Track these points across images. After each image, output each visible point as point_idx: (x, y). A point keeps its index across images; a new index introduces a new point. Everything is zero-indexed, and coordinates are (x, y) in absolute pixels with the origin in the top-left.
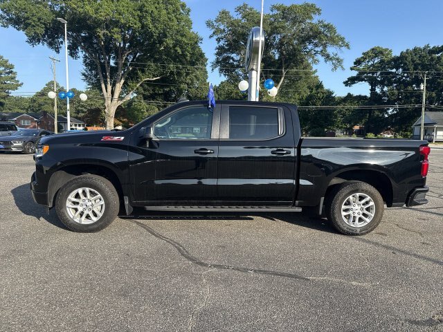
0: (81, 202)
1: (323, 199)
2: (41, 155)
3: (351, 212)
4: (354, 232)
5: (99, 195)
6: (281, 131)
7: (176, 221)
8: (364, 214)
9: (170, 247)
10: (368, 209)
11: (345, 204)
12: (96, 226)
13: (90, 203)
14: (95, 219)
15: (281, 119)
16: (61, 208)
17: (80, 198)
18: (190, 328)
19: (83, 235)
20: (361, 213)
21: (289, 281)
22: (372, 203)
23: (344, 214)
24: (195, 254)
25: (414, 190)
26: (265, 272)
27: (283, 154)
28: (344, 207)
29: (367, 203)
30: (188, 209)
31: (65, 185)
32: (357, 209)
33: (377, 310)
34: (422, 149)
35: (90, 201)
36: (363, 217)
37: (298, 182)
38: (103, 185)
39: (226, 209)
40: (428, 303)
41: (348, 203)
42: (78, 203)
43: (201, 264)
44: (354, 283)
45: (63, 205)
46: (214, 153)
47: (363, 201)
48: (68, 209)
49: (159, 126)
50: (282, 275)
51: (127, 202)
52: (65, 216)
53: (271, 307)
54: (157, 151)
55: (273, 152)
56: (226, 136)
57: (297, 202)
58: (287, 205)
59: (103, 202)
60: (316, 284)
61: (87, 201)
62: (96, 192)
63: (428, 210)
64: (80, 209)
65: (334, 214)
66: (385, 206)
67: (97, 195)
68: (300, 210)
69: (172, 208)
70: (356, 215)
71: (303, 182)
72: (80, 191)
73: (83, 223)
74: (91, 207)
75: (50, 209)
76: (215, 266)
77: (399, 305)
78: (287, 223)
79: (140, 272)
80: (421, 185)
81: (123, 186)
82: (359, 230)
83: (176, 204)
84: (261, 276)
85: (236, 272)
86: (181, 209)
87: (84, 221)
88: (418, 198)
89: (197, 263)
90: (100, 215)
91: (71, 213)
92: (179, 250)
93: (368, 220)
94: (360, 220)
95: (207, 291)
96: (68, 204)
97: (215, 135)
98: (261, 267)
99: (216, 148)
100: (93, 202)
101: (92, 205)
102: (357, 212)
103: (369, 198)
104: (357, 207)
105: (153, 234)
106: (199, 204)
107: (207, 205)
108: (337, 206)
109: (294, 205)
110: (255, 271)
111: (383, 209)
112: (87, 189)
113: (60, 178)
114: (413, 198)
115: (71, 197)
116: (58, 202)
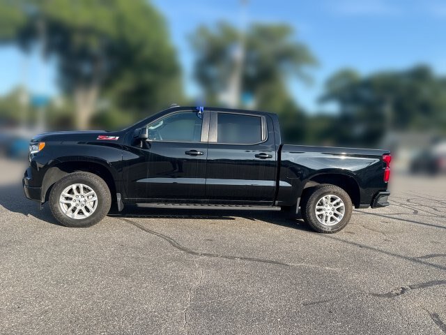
0: (74, 197)
1: (299, 199)
2: (37, 152)
3: (323, 212)
4: (326, 230)
5: (93, 192)
6: (264, 137)
7: (164, 220)
8: (335, 214)
9: (162, 240)
10: (338, 210)
11: (319, 205)
12: (88, 221)
13: (83, 199)
14: (87, 215)
15: (264, 127)
16: (55, 203)
17: (73, 194)
18: (189, 299)
19: (75, 230)
20: (333, 213)
21: (272, 266)
22: (342, 204)
23: (317, 213)
24: (185, 245)
25: (377, 193)
26: (250, 259)
27: (266, 158)
28: (317, 207)
29: (338, 204)
30: (177, 206)
31: (60, 181)
32: (328, 209)
33: (346, 287)
34: (384, 158)
35: (83, 196)
36: (334, 217)
37: (278, 184)
38: (97, 182)
39: (213, 207)
40: (388, 282)
41: (321, 204)
42: (71, 199)
43: (193, 253)
44: (327, 268)
45: (57, 200)
46: (203, 155)
47: (335, 202)
48: (61, 204)
49: (152, 128)
50: (265, 262)
51: (119, 199)
52: (58, 211)
53: (258, 285)
54: (150, 151)
55: (257, 156)
56: (214, 139)
57: (277, 202)
58: (268, 204)
59: (96, 198)
60: (295, 269)
61: (80, 197)
62: (90, 188)
63: (391, 216)
64: (73, 204)
65: (309, 213)
66: (354, 207)
67: (90, 191)
68: (279, 209)
69: (162, 206)
70: (328, 215)
71: (282, 184)
72: (74, 187)
73: (75, 218)
74: (84, 203)
75: (43, 203)
76: (205, 255)
77: (365, 283)
78: (266, 223)
79: (137, 259)
80: (383, 189)
81: (116, 183)
82: (330, 229)
83: (166, 202)
84: (247, 262)
85: (225, 259)
86: (170, 206)
87: (77, 216)
88: (381, 200)
89: (189, 252)
90: (93, 210)
91: (63, 208)
92: (170, 242)
93: (339, 220)
94: (332, 219)
95: (201, 273)
96: (62, 199)
97: (204, 138)
98: (246, 256)
99: (205, 150)
100: (86, 198)
101: (85, 201)
102: (329, 212)
103: (339, 200)
104: (329, 207)
105: (143, 229)
106: (187, 203)
107: (195, 203)
108: (311, 206)
109: (274, 205)
110: (241, 258)
111: (352, 210)
112: (81, 186)
113: (54, 175)
114: (377, 200)
115: (65, 193)
116: (52, 197)
